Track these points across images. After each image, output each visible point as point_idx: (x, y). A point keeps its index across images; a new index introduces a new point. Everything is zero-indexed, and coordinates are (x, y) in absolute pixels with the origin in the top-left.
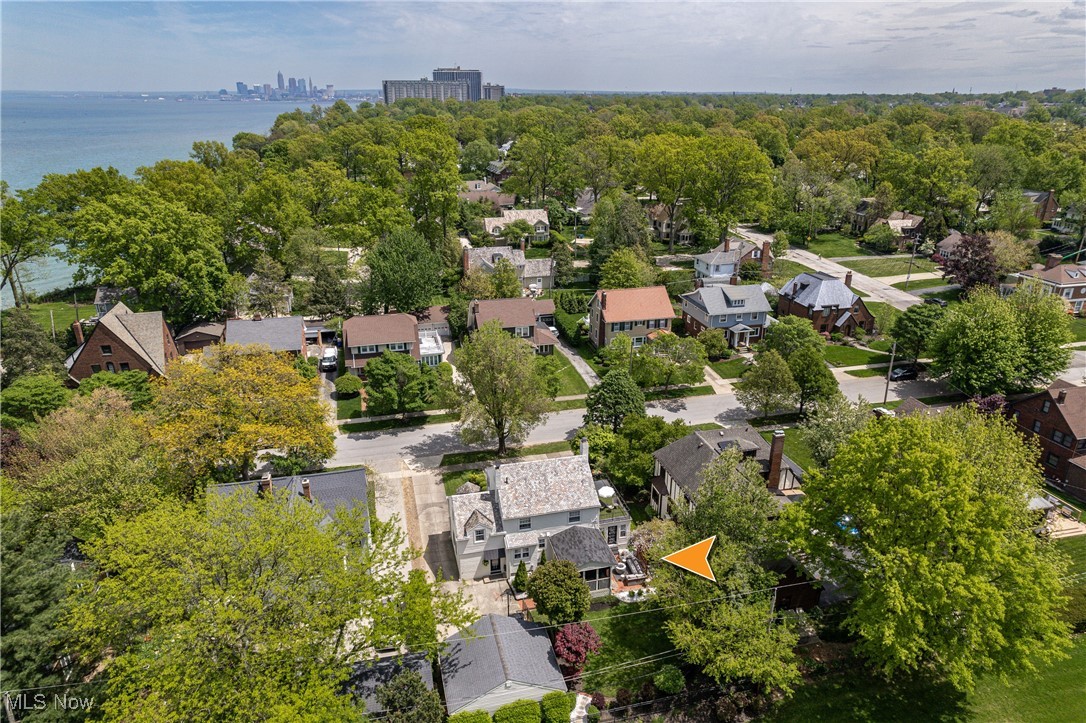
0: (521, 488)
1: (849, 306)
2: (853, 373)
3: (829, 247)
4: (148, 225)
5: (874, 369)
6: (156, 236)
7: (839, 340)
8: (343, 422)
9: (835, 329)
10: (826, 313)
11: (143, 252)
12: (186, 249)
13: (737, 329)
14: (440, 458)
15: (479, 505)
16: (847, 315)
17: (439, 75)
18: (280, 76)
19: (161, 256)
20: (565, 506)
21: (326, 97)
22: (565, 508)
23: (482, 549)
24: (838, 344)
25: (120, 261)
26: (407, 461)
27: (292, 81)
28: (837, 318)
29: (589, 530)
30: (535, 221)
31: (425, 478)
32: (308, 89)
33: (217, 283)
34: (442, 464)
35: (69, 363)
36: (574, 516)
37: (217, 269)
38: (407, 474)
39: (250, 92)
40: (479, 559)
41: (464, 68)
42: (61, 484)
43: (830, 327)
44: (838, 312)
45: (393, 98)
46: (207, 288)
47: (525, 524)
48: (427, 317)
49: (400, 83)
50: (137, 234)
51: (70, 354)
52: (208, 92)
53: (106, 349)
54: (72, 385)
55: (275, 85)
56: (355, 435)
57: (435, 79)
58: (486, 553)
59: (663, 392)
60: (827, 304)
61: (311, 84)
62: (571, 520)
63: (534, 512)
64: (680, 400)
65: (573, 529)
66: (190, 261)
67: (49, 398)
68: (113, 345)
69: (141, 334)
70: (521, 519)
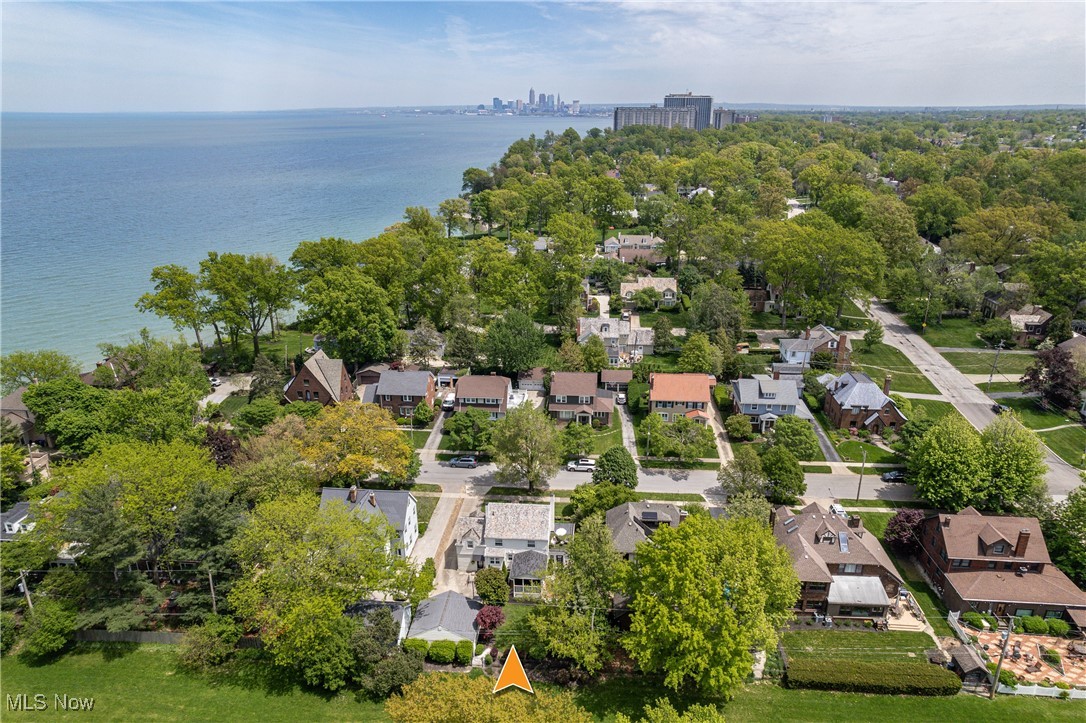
0: (501, 519)
1: (879, 408)
2: (854, 470)
3: (946, 334)
4: (345, 297)
5: (877, 469)
6: (350, 304)
7: (864, 437)
8: (440, 451)
9: (864, 427)
10: (855, 411)
11: (339, 316)
12: (369, 312)
13: (764, 417)
14: (489, 488)
15: (475, 525)
16: (876, 415)
17: (669, 101)
18: (532, 92)
19: (351, 316)
20: (525, 536)
21: (571, 112)
22: (525, 538)
23: (471, 553)
24: (863, 440)
25: (325, 321)
26: (467, 487)
27: (542, 97)
28: (867, 417)
29: (540, 554)
30: (665, 288)
31: (472, 501)
32: (556, 103)
33: (387, 337)
34: (488, 493)
35: (286, 388)
36: (531, 544)
37: (388, 327)
38: (463, 496)
39: (505, 106)
40: (469, 560)
41: (696, 94)
42: (253, 475)
43: (859, 424)
44: (867, 412)
45: (622, 123)
46: (380, 339)
47: (499, 543)
48: (530, 376)
49: (630, 109)
50: (337, 302)
51: (287, 381)
52: (468, 107)
53: (306, 381)
54: (283, 403)
55: (526, 100)
56: (443, 462)
57: (665, 105)
58: (474, 556)
59: (677, 463)
60: (857, 404)
61: (559, 100)
62: (529, 546)
63: (504, 537)
64: (687, 471)
65: (529, 552)
66: (370, 322)
67: (267, 414)
68: (310, 380)
69: (329, 374)
70: (496, 539)
